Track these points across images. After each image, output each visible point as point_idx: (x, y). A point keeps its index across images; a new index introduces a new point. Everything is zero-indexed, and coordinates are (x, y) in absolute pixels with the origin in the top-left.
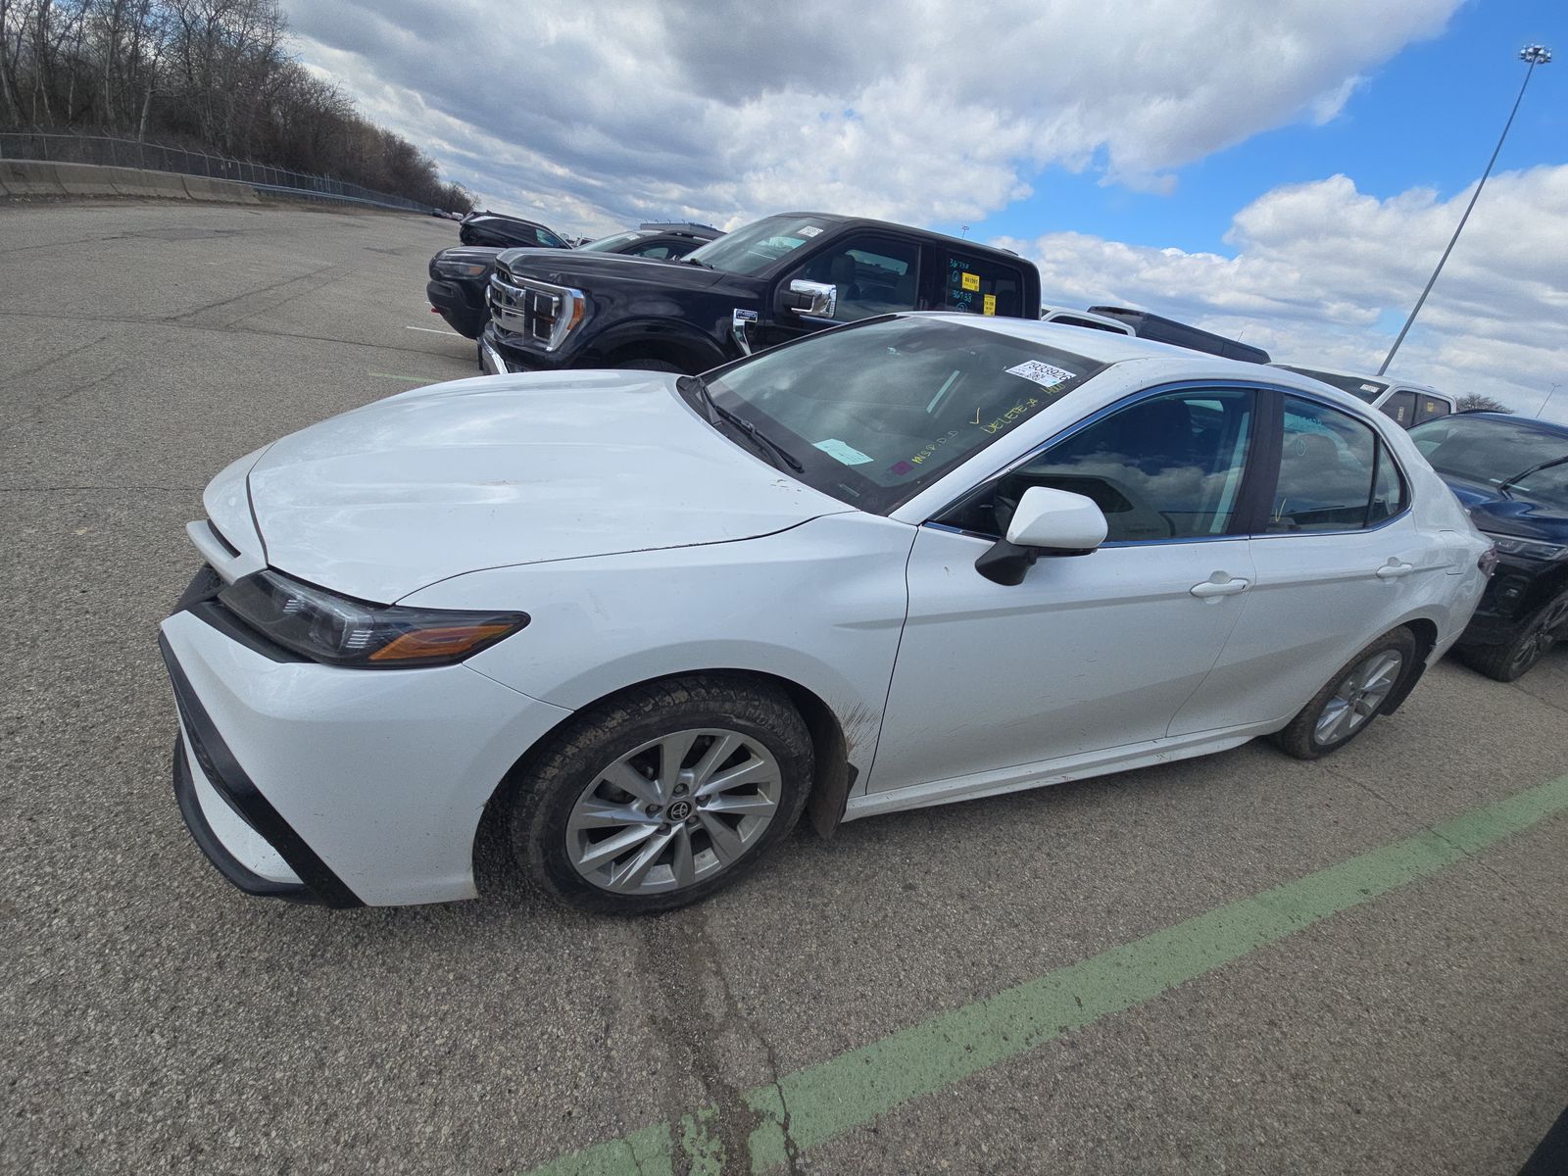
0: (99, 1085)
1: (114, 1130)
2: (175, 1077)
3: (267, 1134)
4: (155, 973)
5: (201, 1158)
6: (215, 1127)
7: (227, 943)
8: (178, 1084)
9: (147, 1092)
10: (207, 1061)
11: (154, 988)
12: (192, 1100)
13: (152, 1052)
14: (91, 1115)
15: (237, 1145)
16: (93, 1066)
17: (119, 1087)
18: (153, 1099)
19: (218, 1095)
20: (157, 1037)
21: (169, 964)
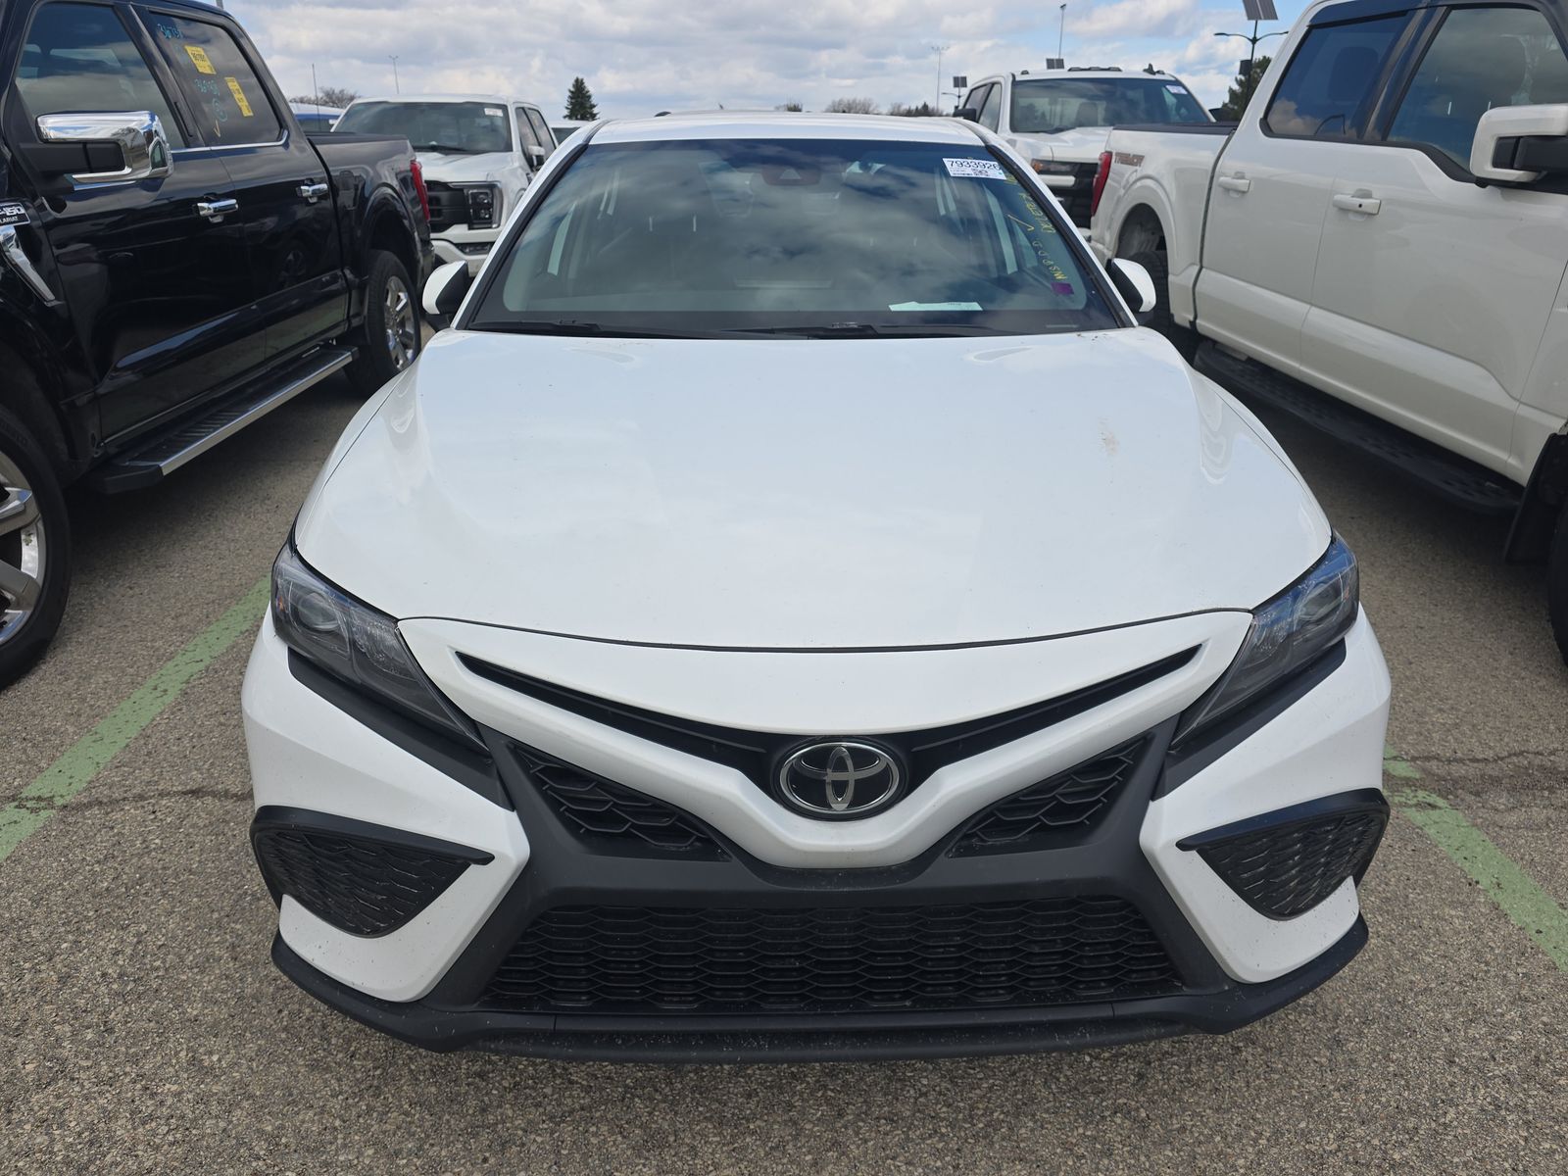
0: (1522, 1153)
1: (1556, 1128)
2: (1483, 1091)
3: (1502, 1015)
4: (1376, 1142)
5: (1543, 1057)
6: (1513, 1050)
7: (1316, 1087)
8: (1488, 1087)
9: (1507, 1109)
10: (1456, 1070)
11: (1395, 1137)
12: (1497, 1072)
13: (1466, 1117)
14: (1554, 1152)
15: (1521, 1033)
16: (1507, 1165)
17: (1513, 1135)
18: (1510, 1103)
19: (1484, 1054)
20: (1449, 1117)
21: (1360, 1131)
